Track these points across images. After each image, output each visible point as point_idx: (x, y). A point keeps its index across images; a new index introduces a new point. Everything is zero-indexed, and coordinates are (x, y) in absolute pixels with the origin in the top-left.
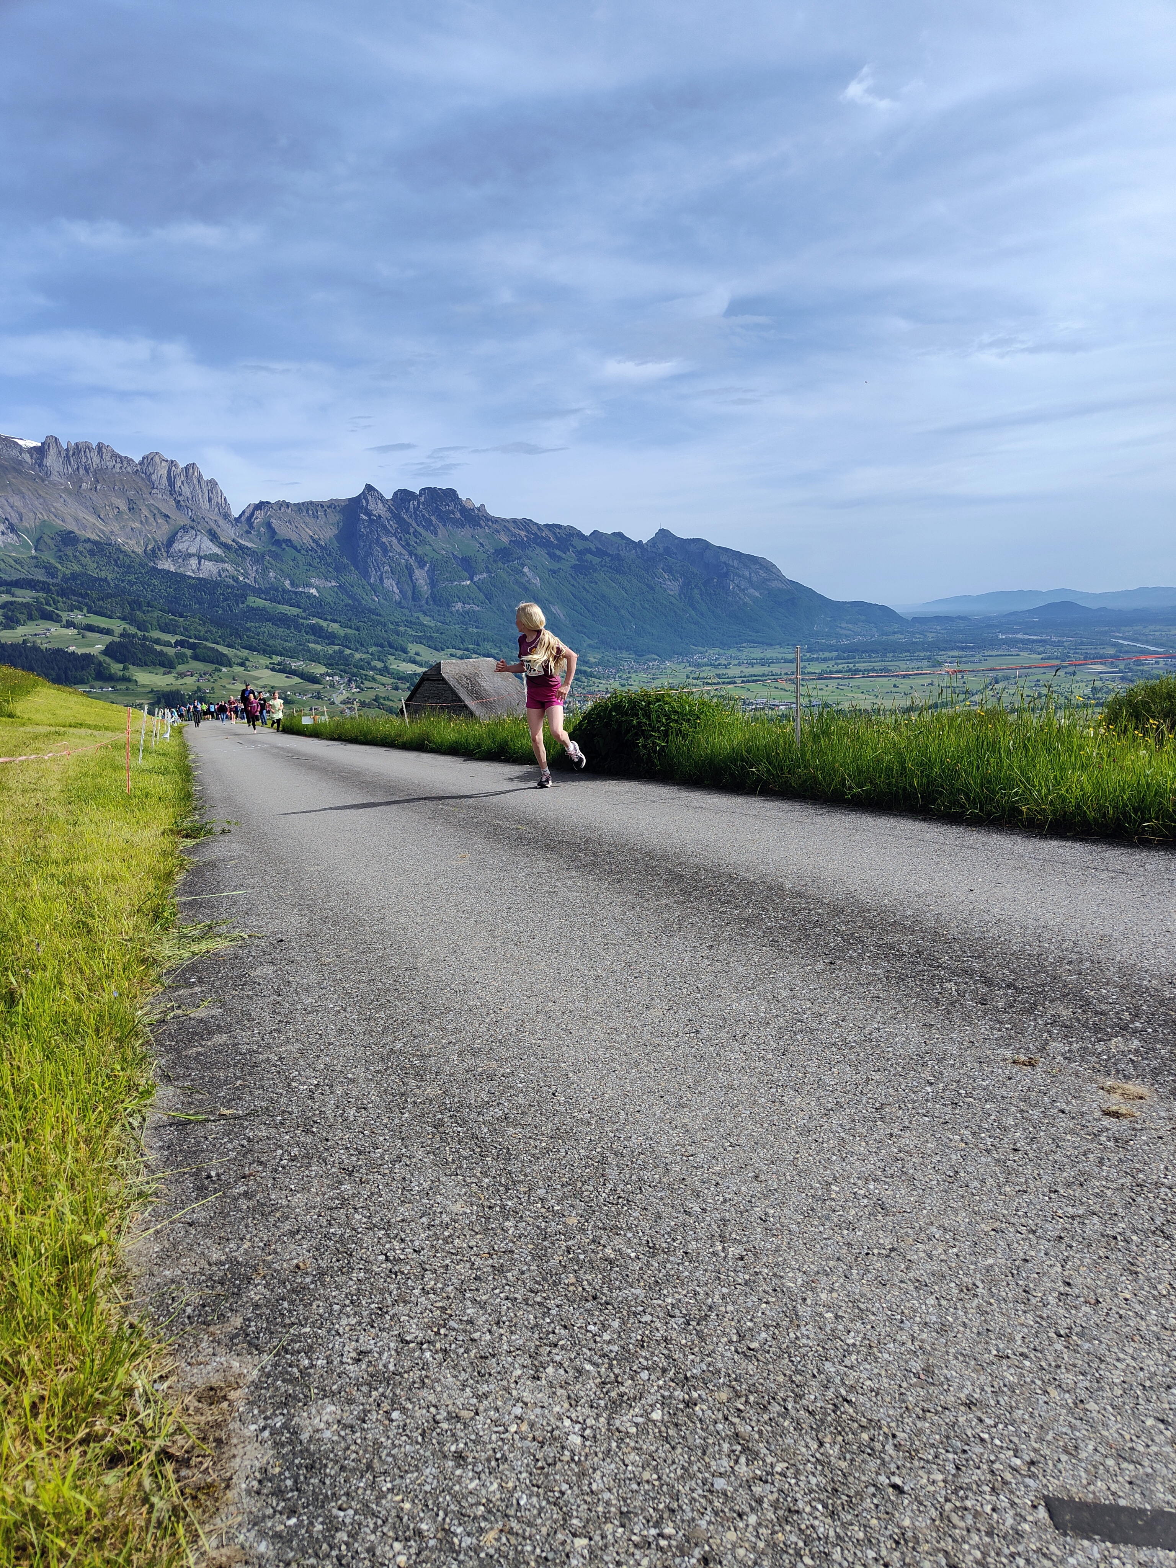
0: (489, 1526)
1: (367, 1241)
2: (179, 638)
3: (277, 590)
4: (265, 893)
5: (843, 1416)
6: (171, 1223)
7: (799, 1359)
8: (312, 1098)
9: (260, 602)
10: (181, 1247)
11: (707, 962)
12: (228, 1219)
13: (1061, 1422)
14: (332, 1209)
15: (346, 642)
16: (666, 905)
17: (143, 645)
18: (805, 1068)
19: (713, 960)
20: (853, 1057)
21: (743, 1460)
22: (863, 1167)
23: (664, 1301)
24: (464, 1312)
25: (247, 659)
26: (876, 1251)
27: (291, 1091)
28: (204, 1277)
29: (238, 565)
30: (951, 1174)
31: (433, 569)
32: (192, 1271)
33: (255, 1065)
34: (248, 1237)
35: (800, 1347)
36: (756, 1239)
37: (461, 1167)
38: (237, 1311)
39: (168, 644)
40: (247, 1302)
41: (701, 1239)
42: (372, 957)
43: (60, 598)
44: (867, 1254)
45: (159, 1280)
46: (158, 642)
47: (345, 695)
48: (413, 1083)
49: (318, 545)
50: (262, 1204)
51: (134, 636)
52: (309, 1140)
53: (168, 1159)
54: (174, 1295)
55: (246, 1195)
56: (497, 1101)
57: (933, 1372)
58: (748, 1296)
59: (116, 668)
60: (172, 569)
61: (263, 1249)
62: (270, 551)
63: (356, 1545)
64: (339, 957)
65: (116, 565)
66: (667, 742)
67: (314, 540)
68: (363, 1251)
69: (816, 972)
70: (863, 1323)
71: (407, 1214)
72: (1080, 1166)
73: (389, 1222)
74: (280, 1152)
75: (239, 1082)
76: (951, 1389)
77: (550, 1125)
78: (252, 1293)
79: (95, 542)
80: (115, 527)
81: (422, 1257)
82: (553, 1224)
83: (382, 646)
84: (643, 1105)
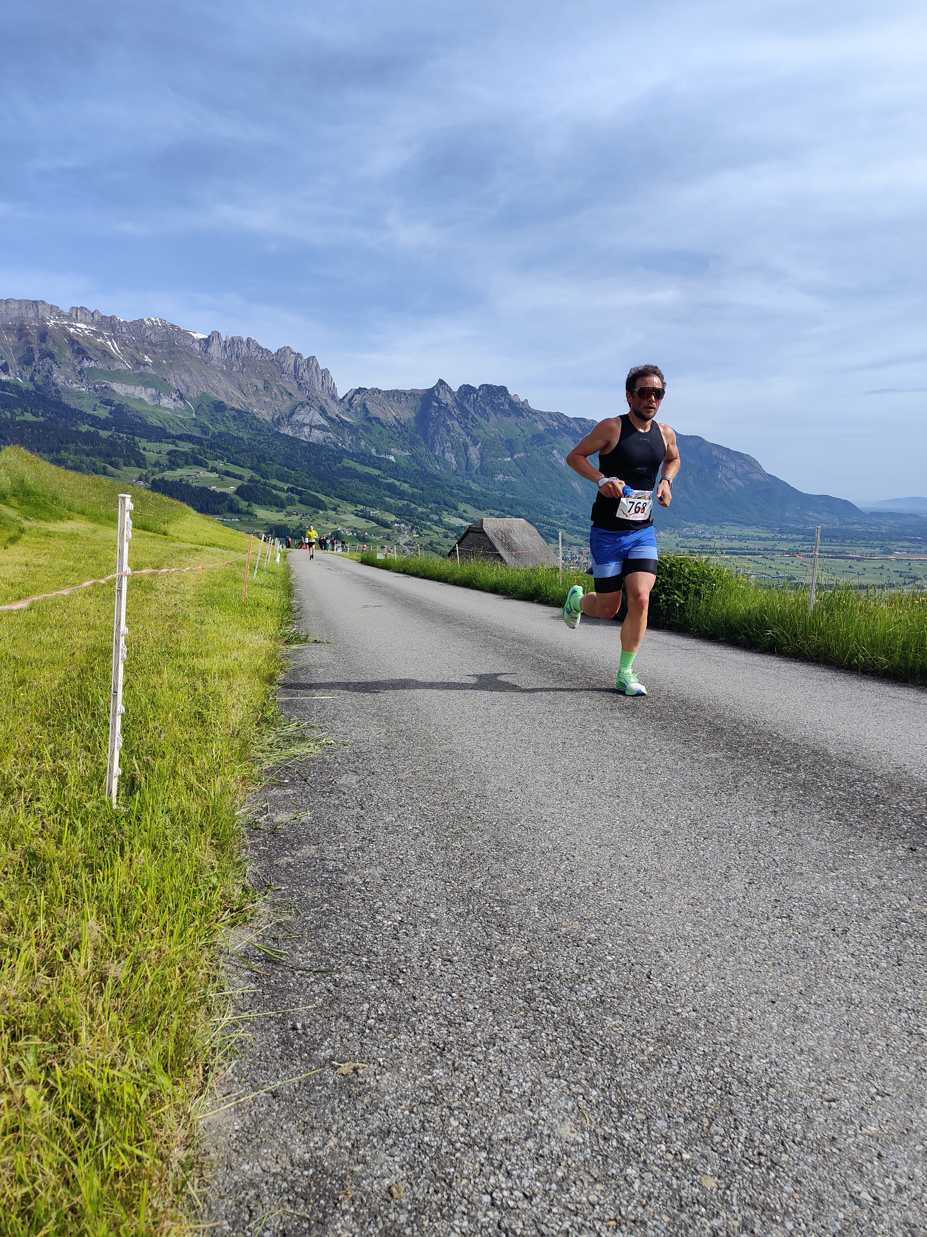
1: (469, 1168)
2: (290, 486)
3: (365, 455)
8: (396, 938)
9: (352, 464)
10: (262, 1129)
11: (776, 830)
12: (313, 1096)
14: (425, 1103)
15: (412, 498)
16: (716, 759)
17: (264, 489)
19: (781, 828)
25: (338, 506)
27: (377, 925)
28: (285, 1185)
29: (338, 434)
31: (484, 447)
32: (272, 1170)
33: (341, 888)
34: (334, 1128)
37: (562, 1066)
39: (282, 490)
43: (209, 450)
45: (236, 1178)
46: (275, 487)
47: (408, 538)
48: (497, 935)
49: (399, 423)
50: (350, 1081)
51: (258, 482)
52: (395, 996)
53: (255, 995)
54: (251, 1208)
55: (332, 1062)
59: (243, 504)
60: (290, 434)
61: (351, 1153)
62: (363, 425)
64: (414, 773)
65: (251, 428)
67: (396, 419)
68: (465, 1181)
69: (899, 858)
71: (509, 1129)
73: (490, 1139)
74: (366, 1006)
75: (326, 905)
78: (339, 1225)
79: (238, 411)
80: (253, 400)
81: (534, 1209)
82: (687, 1183)
83: (439, 503)
84: (754, 1011)
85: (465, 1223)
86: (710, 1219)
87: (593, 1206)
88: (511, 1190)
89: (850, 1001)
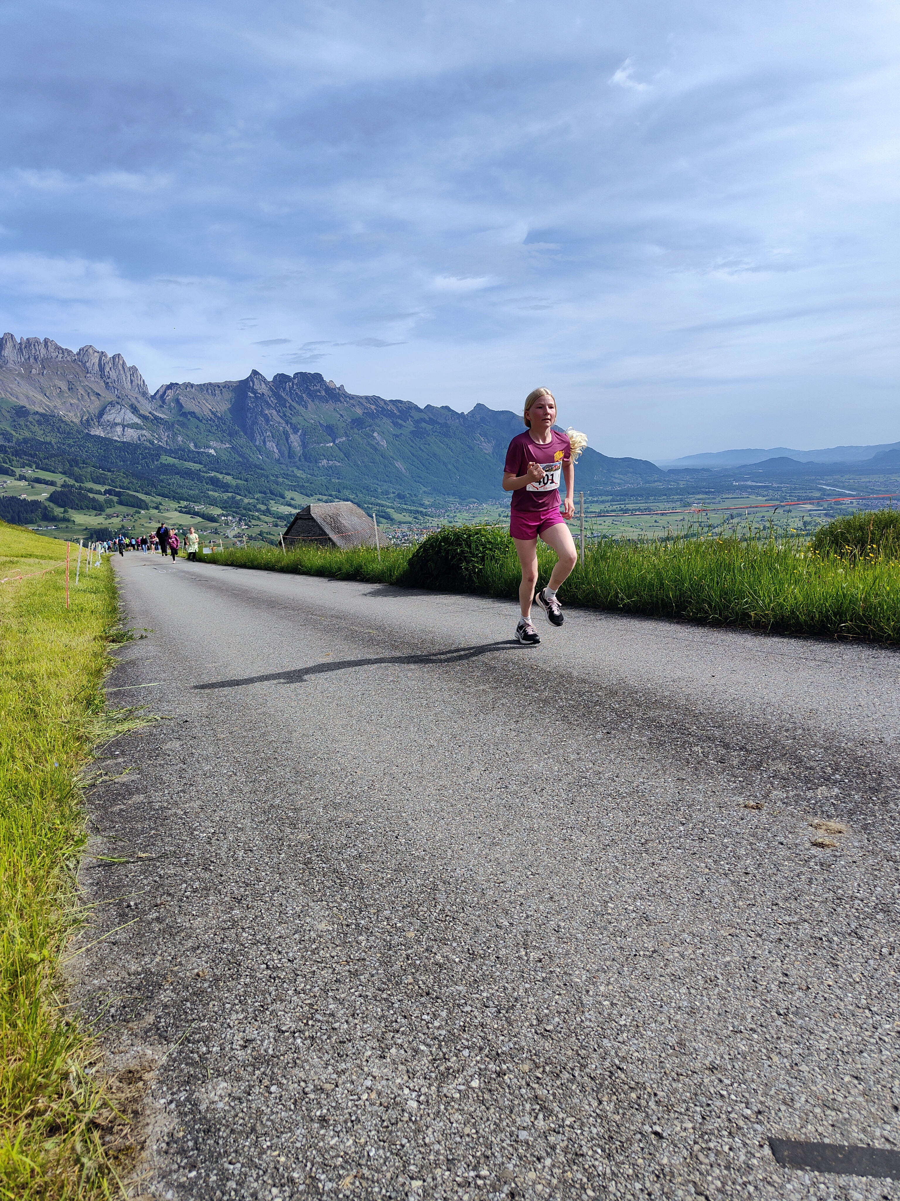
0: (346, 1173)
1: (252, 953)
2: (108, 488)
3: (184, 451)
4: (174, 685)
5: (617, 1080)
6: (99, 943)
7: (583, 1037)
8: (209, 843)
9: (170, 460)
10: (106, 962)
11: (514, 733)
12: (143, 939)
13: (781, 1081)
14: (225, 929)
15: (237, 490)
16: (483, 690)
17: (79, 494)
18: (588, 813)
19: (519, 732)
20: (624, 805)
21: (541, 1116)
22: (632, 888)
23: (481, 995)
24: (327, 1008)
25: (161, 504)
26: (642, 953)
27: (194, 838)
28: (124, 985)
29: (154, 431)
30: (699, 893)
31: (304, 434)
32: (115, 980)
33: (166, 818)
34: (159, 952)
35: (584, 1028)
36: (551, 946)
37: (325, 895)
38: (150, 1011)
39: (99, 492)
40: (158, 1003)
41: (509, 947)
42: (256, 734)
43: (14, 458)
44: (635, 955)
45: (89, 988)
46: (91, 491)
47: (237, 530)
48: (288, 830)
49: (216, 416)
50: (171, 927)
51: (72, 486)
52: (207, 876)
53: (97, 893)
54: (101, 999)
55: (158, 919)
56: (353, 843)
57: (685, 1044)
58: (545, 989)
59: (58, 511)
60: (102, 435)
61: (171, 962)
62: (178, 421)
63: (243, 1191)
64: (231, 733)
65: (59, 432)
66: (484, 565)
67: (212, 412)
68: (249, 961)
69: (596, 740)
70: (632, 1009)
71: (283, 932)
72: (795, 885)
73: (269, 938)
74: (184, 885)
75: (153, 832)
76: (699, 1057)
77: (394, 861)
78: (162, 996)
79: (42, 415)
80: (58, 403)
81: (294, 965)
82: (396, 937)
83: (265, 493)
84: (465, 845)
85: (248, 980)
86: (406, 950)
87: (333, 957)
88: (280, 960)
89: (532, 829)
